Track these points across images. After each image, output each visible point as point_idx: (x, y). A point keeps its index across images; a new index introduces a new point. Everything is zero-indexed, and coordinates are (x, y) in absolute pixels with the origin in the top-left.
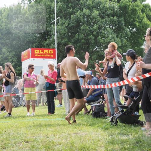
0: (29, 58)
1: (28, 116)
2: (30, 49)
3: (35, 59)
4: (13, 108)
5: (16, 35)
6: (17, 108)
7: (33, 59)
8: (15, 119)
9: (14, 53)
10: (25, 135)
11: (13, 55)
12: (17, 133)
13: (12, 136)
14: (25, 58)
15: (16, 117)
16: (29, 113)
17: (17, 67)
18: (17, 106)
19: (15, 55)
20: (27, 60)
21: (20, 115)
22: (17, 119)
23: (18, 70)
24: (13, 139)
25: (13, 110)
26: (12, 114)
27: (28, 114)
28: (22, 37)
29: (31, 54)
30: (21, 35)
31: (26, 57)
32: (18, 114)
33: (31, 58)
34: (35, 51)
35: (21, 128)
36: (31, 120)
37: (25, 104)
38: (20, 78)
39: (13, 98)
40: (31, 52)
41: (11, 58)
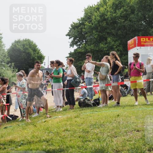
0: (135, 46)
1: (136, 105)
2: (136, 38)
3: (141, 47)
4: (121, 98)
5: (121, 24)
6: (124, 98)
7: (140, 47)
8: (124, 108)
9: (120, 42)
10: (135, 124)
11: (118, 44)
12: (127, 122)
13: (122, 125)
14: (131, 46)
15: (125, 106)
16: (137, 102)
17: (123, 56)
18: (125, 96)
19: (120, 44)
20: (133, 49)
21: (129, 104)
22: (126, 108)
23: (124, 59)
24: (123, 127)
25: (121, 99)
26: (120, 103)
27: (137, 104)
28: (127, 26)
29: (137, 42)
30: (127, 24)
31: (133, 45)
32: (126, 103)
33: (138, 46)
34: (142, 39)
35: (130, 117)
36: (140, 109)
37: (132, 93)
38: (126, 67)
39: (120, 87)
40: (137, 40)
41: (116, 47)
